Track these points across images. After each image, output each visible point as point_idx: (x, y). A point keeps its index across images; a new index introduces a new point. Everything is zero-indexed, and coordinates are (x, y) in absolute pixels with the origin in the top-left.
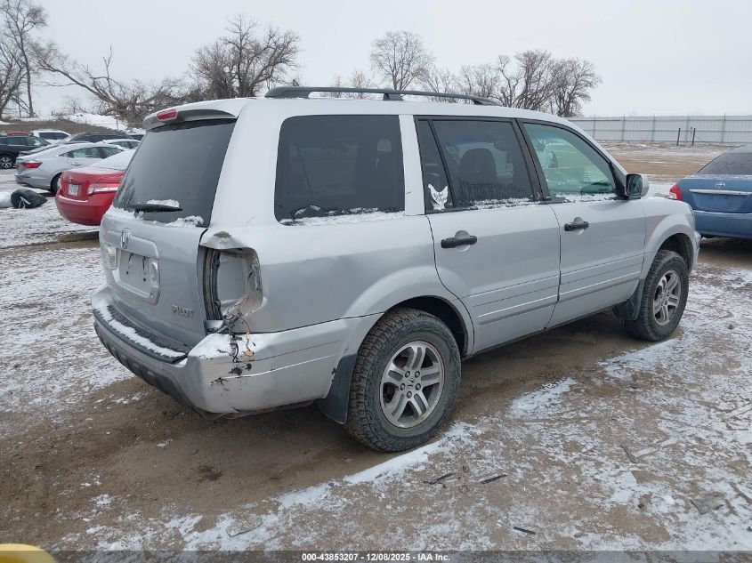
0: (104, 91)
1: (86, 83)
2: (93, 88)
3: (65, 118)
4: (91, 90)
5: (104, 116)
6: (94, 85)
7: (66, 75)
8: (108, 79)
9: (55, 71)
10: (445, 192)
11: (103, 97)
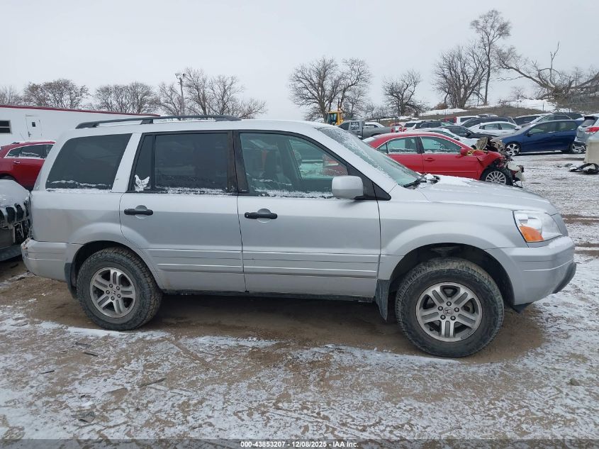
0: (545, 80)
1: (532, 75)
2: (538, 79)
3: (507, 104)
4: (535, 80)
5: (540, 100)
6: (539, 76)
7: (517, 70)
8: (551, 69)
9: (509, 68)
10: (147, 180)
11: (543, 84)
